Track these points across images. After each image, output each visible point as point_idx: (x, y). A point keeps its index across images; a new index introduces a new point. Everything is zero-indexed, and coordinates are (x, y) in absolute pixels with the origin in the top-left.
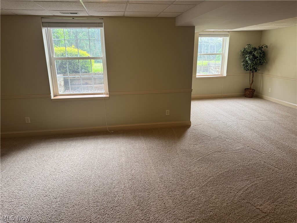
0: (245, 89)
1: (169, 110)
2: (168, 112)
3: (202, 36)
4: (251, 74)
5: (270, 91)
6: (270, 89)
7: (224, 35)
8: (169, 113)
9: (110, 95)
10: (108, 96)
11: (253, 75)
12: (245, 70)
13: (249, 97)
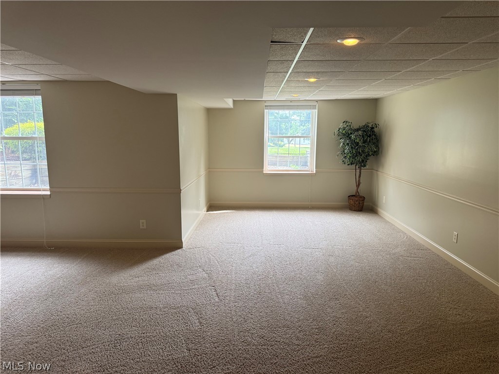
0: (349, 196)
1: (144, 221)
2: (143, 223)
3: (270, 109)
4: (358, 171)
5: (384, 202)
6: (384, 197)
7: (310, 107)
8: (145, 225)
9: (50, 191)
10: (48, 193)
11: (360, 173)
12: (345, 163)
13: (355, 211)
